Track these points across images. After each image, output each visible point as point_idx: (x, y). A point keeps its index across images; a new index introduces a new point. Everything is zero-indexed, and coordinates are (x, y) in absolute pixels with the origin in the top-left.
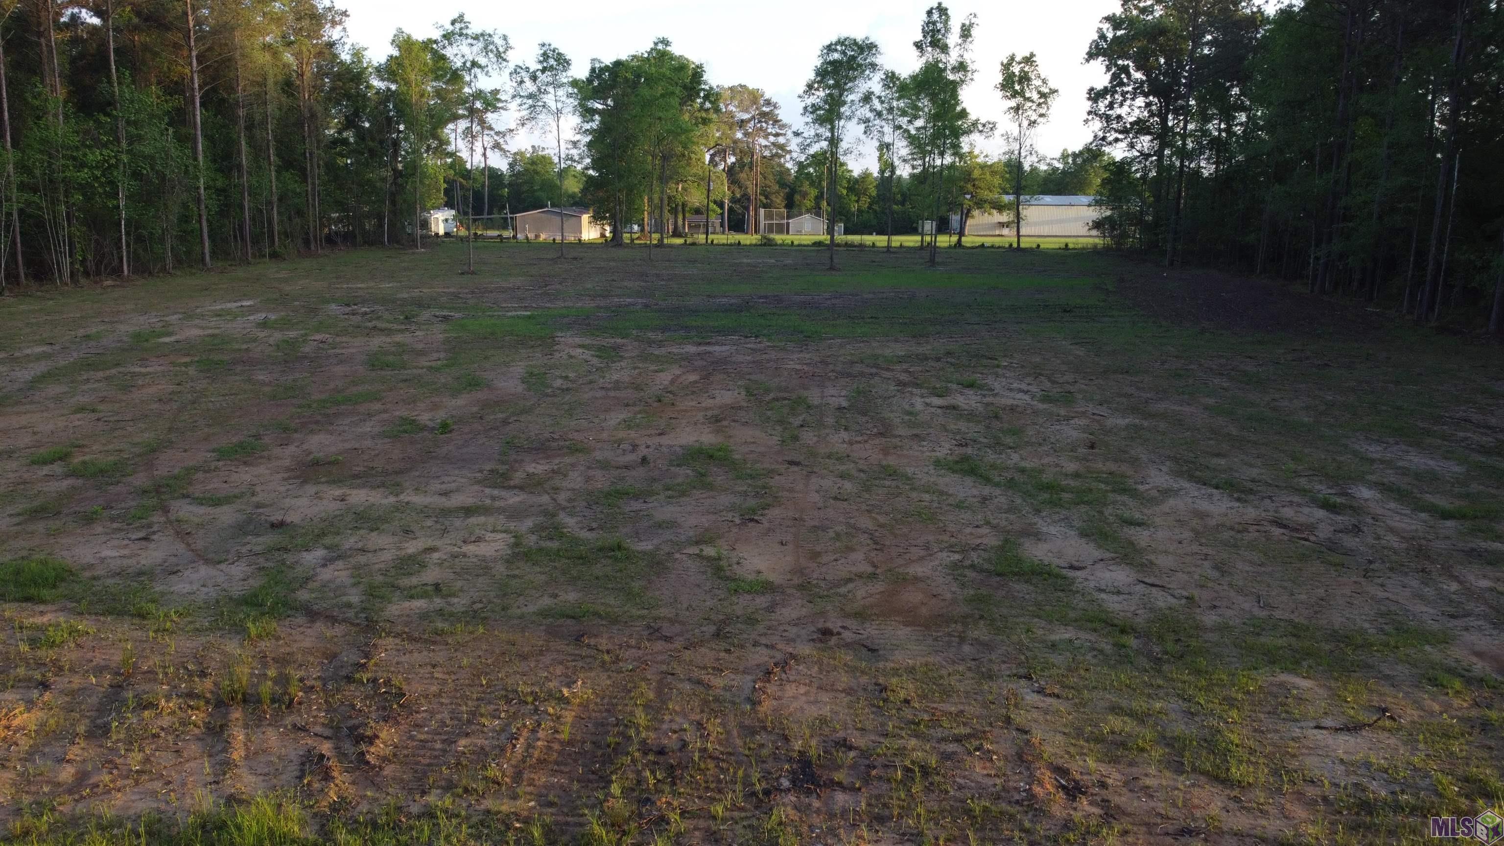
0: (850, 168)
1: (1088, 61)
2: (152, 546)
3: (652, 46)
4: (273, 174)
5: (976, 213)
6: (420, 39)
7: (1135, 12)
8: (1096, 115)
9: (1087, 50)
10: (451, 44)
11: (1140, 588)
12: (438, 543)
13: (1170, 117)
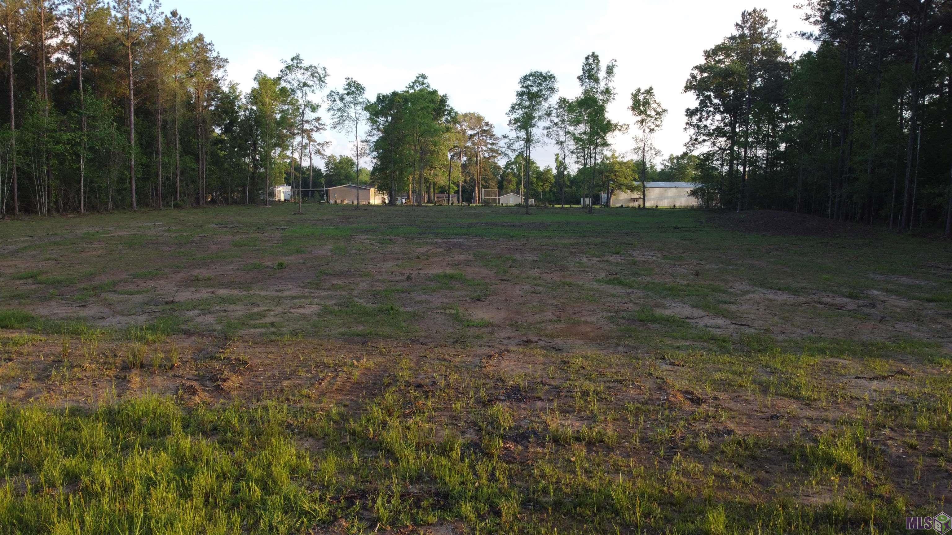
0: (538, 165)
1: (685, 91)
2: (87, 309)
3: (416, 78)
4: (178, 155)
5: (617, 192)
6: (272, 78)
7: (713, 63)
8: (691, 125)
9: (685, 85)
10: (291, 72)
11: (734, 326)
12: (274, 309)
13: (737, 125)
